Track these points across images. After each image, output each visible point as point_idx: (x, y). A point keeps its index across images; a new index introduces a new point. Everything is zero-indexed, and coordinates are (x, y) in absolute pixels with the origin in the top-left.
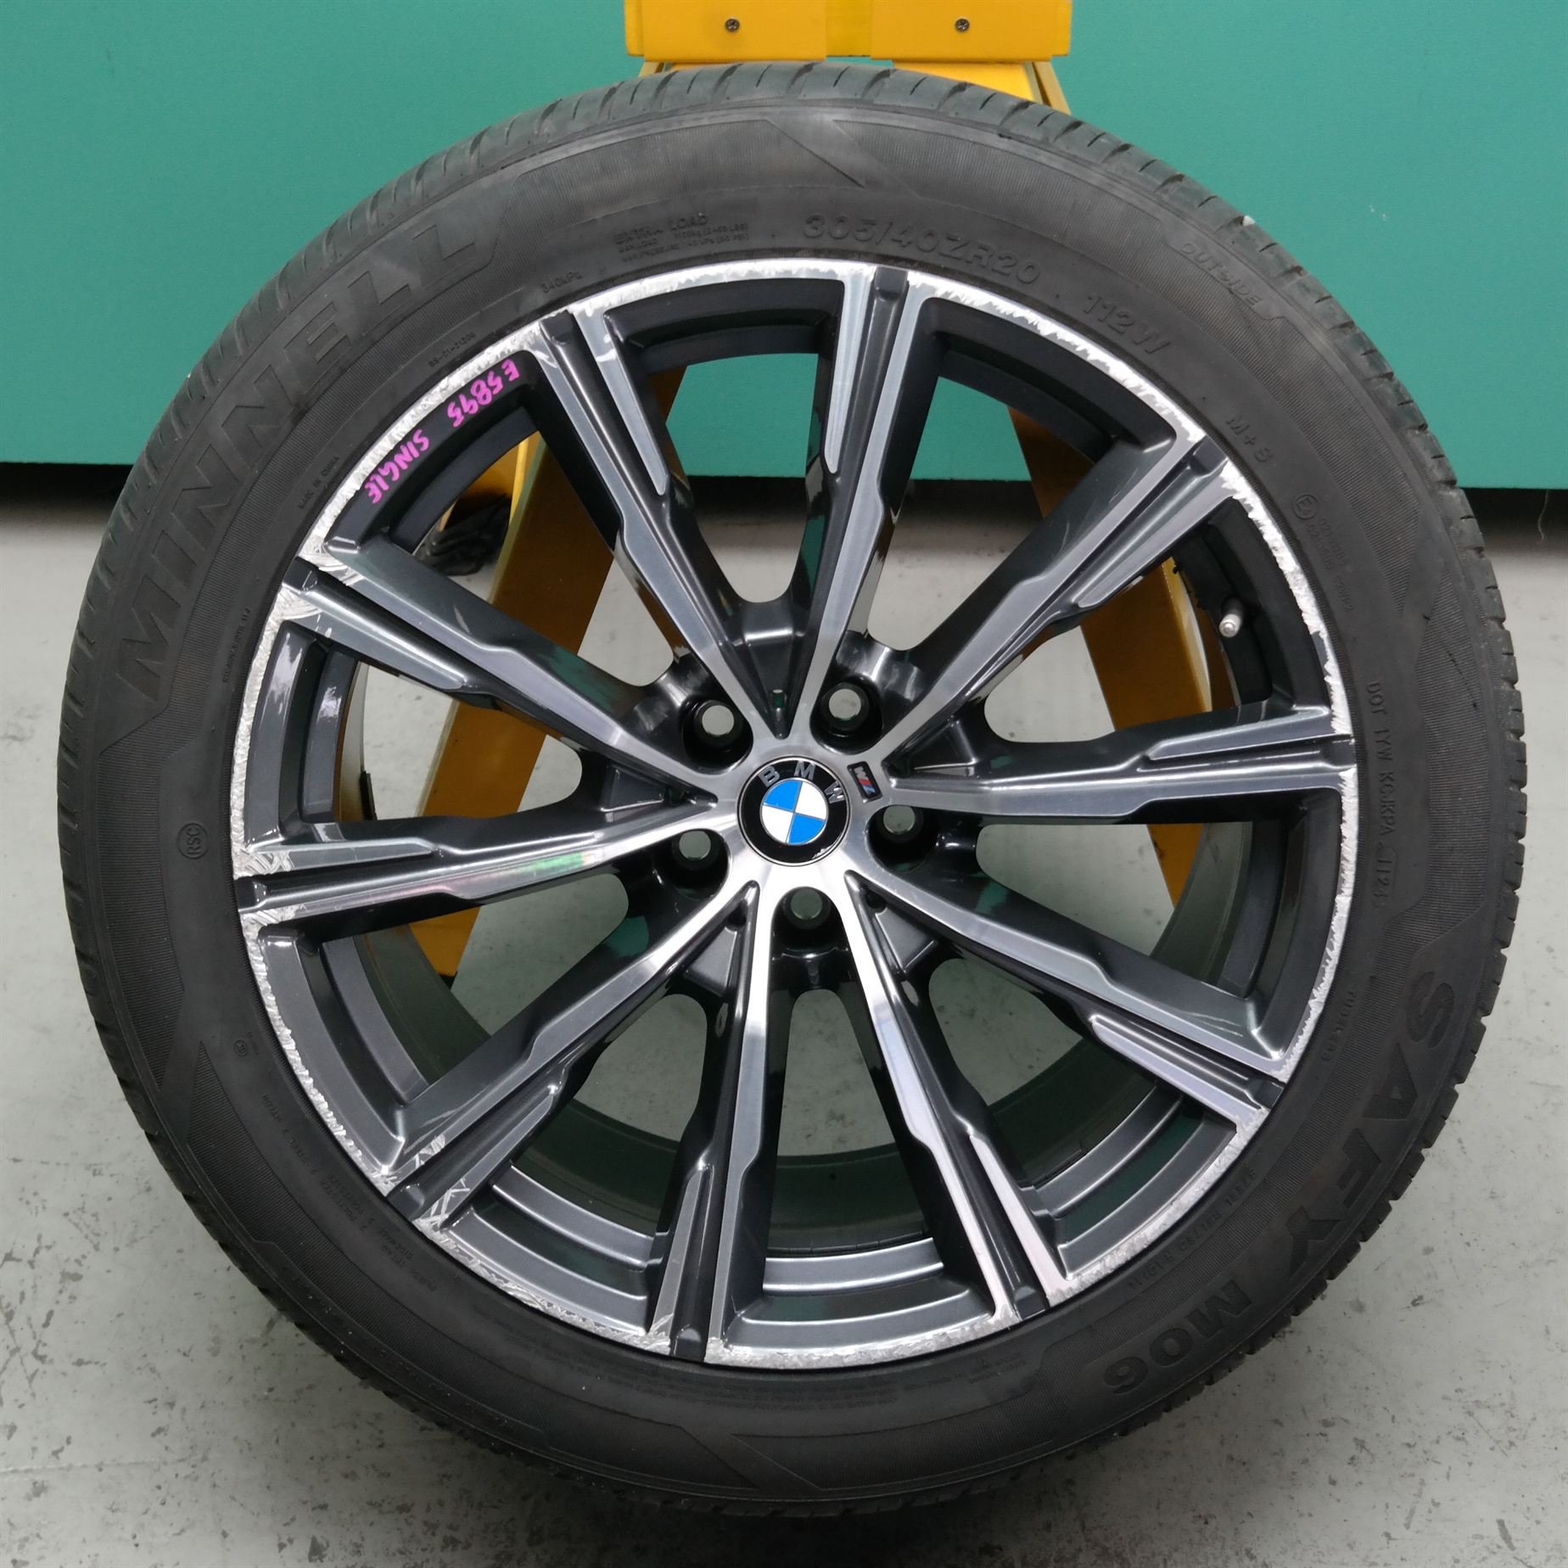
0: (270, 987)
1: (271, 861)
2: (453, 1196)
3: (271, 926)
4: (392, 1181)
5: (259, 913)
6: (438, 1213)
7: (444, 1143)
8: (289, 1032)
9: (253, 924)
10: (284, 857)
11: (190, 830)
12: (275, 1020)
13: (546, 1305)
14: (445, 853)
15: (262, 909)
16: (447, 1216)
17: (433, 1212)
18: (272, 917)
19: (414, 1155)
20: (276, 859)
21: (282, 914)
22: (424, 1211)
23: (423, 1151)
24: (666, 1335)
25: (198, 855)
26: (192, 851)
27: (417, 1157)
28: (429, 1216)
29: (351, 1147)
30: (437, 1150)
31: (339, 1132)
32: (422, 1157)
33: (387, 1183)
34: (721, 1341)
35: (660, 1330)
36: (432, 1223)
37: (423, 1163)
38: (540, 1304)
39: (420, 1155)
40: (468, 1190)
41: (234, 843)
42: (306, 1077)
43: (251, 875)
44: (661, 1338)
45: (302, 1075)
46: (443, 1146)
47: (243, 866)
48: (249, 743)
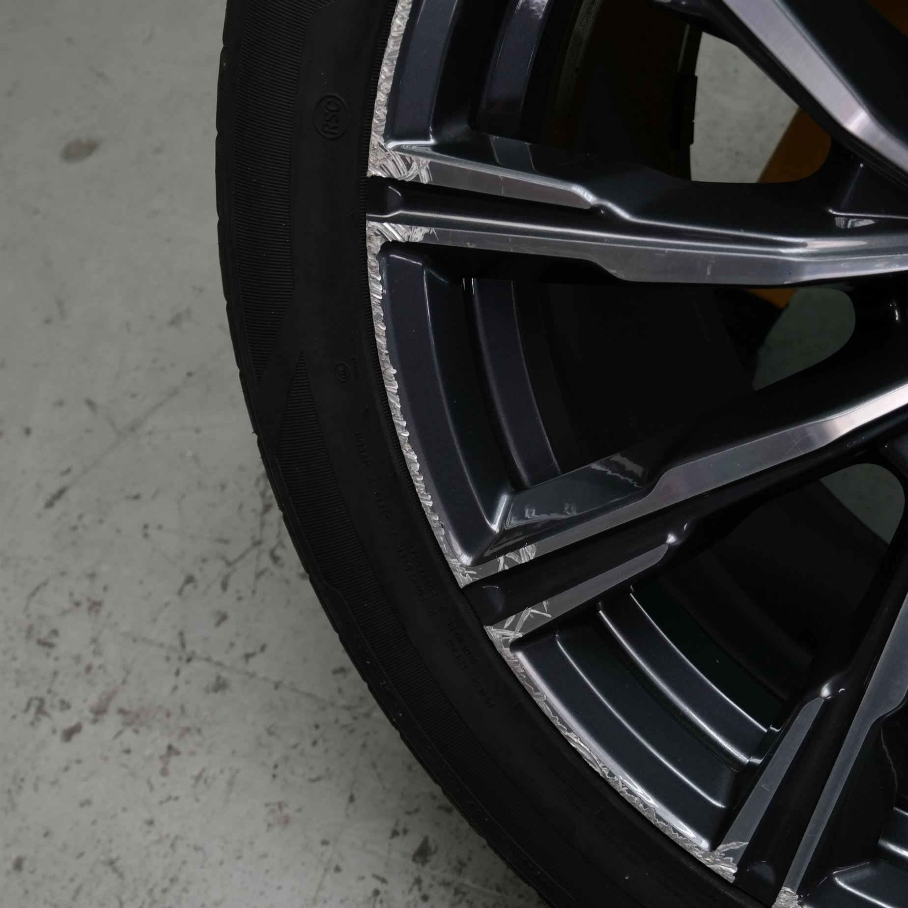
0: (382, 315)
1: (409, 166)
2: (532, 616)
3: (395, 242)
4: (471, 575)
5: (386, 224)
6: (512, 628)
7: (534, 554)
8: (395, 371)
9: (377, 235)
10: (424, 165)
11: (329, 103)
12: (382, 353)
13: (607, 773)
14: (609, 212)
15: (389, 221)
16: (520, 635)
17: (506, 625)
18: (397, 232)
19: (499, 556)
20: (414, 165)
21: (410, 233)
22: (497, 620)
23: (511, 555)
24: (734, 862)
25: (331, 136)
26: (327, 129)
27: (501, 559)
28: (502, 628)
29: (435, 521)
30: (525, 560)
31: (427, 502)
32: (507, 561)
33: (464, 575)
34: (797, 896)
35: (729, 853)
36: (503, 636)
37: (507, 568)
38: (601, 769)
39: (505, 559)
40: (549, 616)
41: (373, 133)
42: (402, 428)
43: (384, 177)
44: (727, 862)
45: (399, 424)
46: (532, 558)
47: (378, 163)
48: (408, 12)
